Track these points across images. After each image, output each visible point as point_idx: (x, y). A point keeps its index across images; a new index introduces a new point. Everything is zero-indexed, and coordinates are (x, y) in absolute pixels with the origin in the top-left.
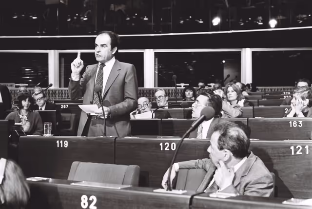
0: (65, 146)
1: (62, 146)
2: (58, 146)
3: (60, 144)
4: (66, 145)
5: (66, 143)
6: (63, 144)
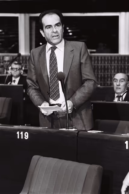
0: (25, 138)
1: (22, 138)
2: (18, 138)
3: (20, 135)
4: (27, 137)
5: (26, 135)
6: (24, 136)
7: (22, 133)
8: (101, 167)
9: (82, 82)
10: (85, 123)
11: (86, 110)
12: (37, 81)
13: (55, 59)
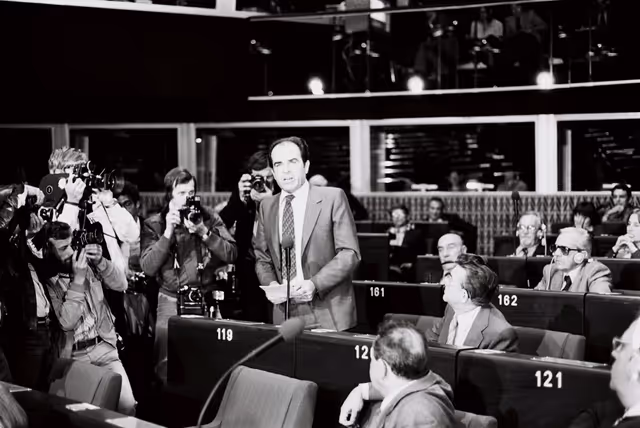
0: (228, 338)
1: (224, 339)
3: (222, 334)
5: (230, 334)
7: (224, 331)
8: (315, 384)
9: (334, 252)
10: (336, 319)
11: (341, 299)
12: (268, 251)
13: (292, 215)
